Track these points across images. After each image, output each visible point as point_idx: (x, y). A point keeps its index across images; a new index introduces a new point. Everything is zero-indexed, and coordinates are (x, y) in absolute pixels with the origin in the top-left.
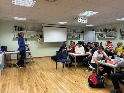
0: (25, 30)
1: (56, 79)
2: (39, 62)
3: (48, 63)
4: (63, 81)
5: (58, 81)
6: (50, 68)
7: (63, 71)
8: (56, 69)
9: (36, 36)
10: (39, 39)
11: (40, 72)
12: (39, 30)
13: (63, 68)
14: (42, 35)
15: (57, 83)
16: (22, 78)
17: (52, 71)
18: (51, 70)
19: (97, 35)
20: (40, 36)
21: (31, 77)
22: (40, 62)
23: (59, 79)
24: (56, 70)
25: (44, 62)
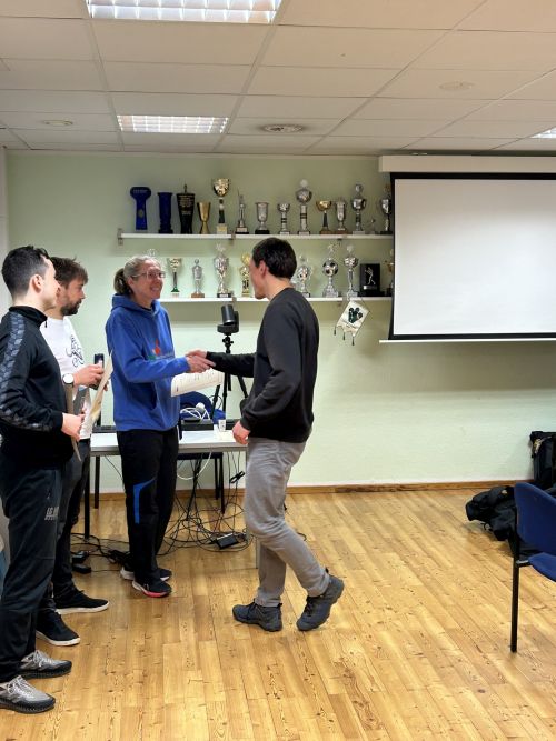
0: (222, 220)
2: (339, 544)
3: (428, 563)
6: (449, 632)
8: (514, 648)
9: (320, 275)
10: (353, 305)
11: (336, 658)
12: (354, 222)
14: (376, 268)
16: (169, 707)
17: (468, 668)
18: (455, 652)
20: (356, 279)
21: (244, 708)
22: (355, 547)
24: (510, 662)
25: (395, 544)
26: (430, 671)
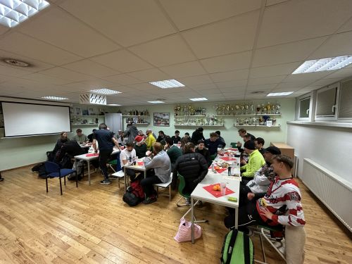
1: (47, 215)
4: (63, 214)
5: (52, 217)
7: (63, 193)
8: (47, 191)
13: (63, 186)
15: (49, 221)
17: (36, 199)
18: (33, 197)
19: (125, 120)
23: (53, 211)
24: (47, 194)
26: (27, 203)
